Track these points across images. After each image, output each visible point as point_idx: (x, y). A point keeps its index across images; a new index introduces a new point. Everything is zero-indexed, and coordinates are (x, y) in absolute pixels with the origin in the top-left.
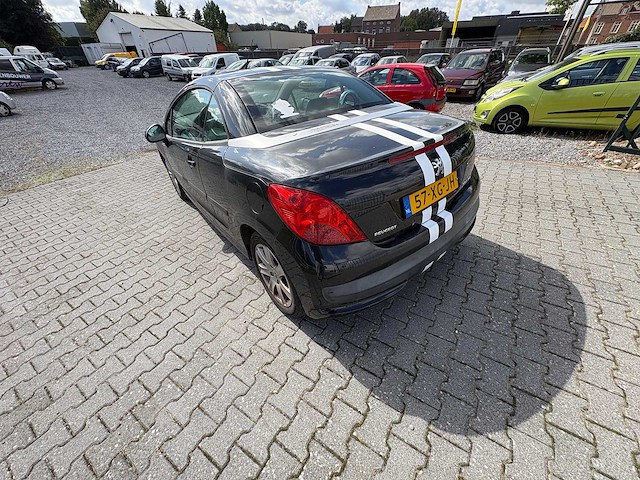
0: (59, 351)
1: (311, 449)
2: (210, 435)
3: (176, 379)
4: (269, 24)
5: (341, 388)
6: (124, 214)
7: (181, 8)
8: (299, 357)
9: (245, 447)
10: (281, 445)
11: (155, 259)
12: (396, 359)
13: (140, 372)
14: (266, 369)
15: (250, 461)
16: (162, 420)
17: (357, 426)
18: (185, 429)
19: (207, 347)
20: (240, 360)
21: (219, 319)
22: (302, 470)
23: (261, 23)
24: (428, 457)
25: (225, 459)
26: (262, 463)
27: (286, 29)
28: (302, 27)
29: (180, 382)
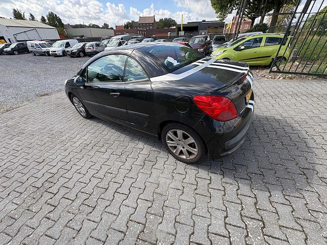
0: (63, 222)
1: (245, 221)
2: (193, 233)
3: (152, 212)
4: (87, 25)
5: (237, 190)
6: (52, 133)
7: (31, 15)
8: (209, 182)
9: (214, 232)
10: (230, 225)
11: (92, 153)
12: (250, 170)
13: (128, 215)
14: (197, 192)
15: (221, 238)
16: (160, 236)
17: (256, 204)
18: (177, 236)
19: (158, 191)
20: (180, 192)
21: (154, 175)
22: (248, 232)
23: (82, 24)
24: (291, 206)
25: (209, 242)
26: (228, 236)
27: (98, 27)
28: (106, 26)
29: (156, 213)
